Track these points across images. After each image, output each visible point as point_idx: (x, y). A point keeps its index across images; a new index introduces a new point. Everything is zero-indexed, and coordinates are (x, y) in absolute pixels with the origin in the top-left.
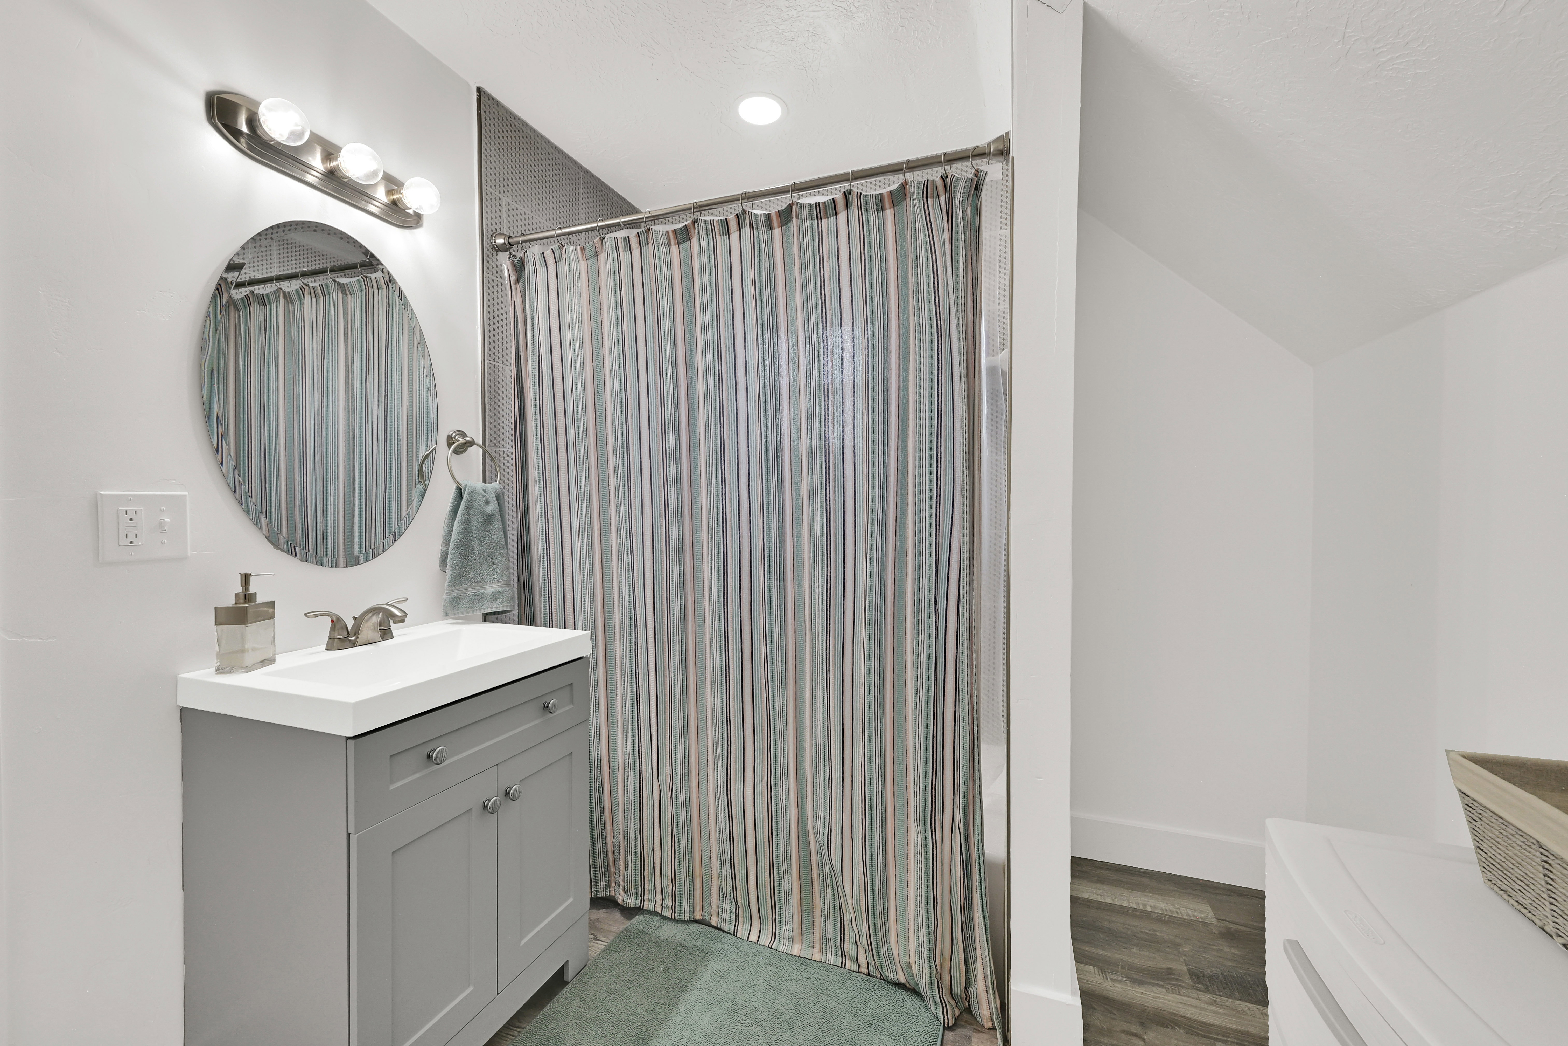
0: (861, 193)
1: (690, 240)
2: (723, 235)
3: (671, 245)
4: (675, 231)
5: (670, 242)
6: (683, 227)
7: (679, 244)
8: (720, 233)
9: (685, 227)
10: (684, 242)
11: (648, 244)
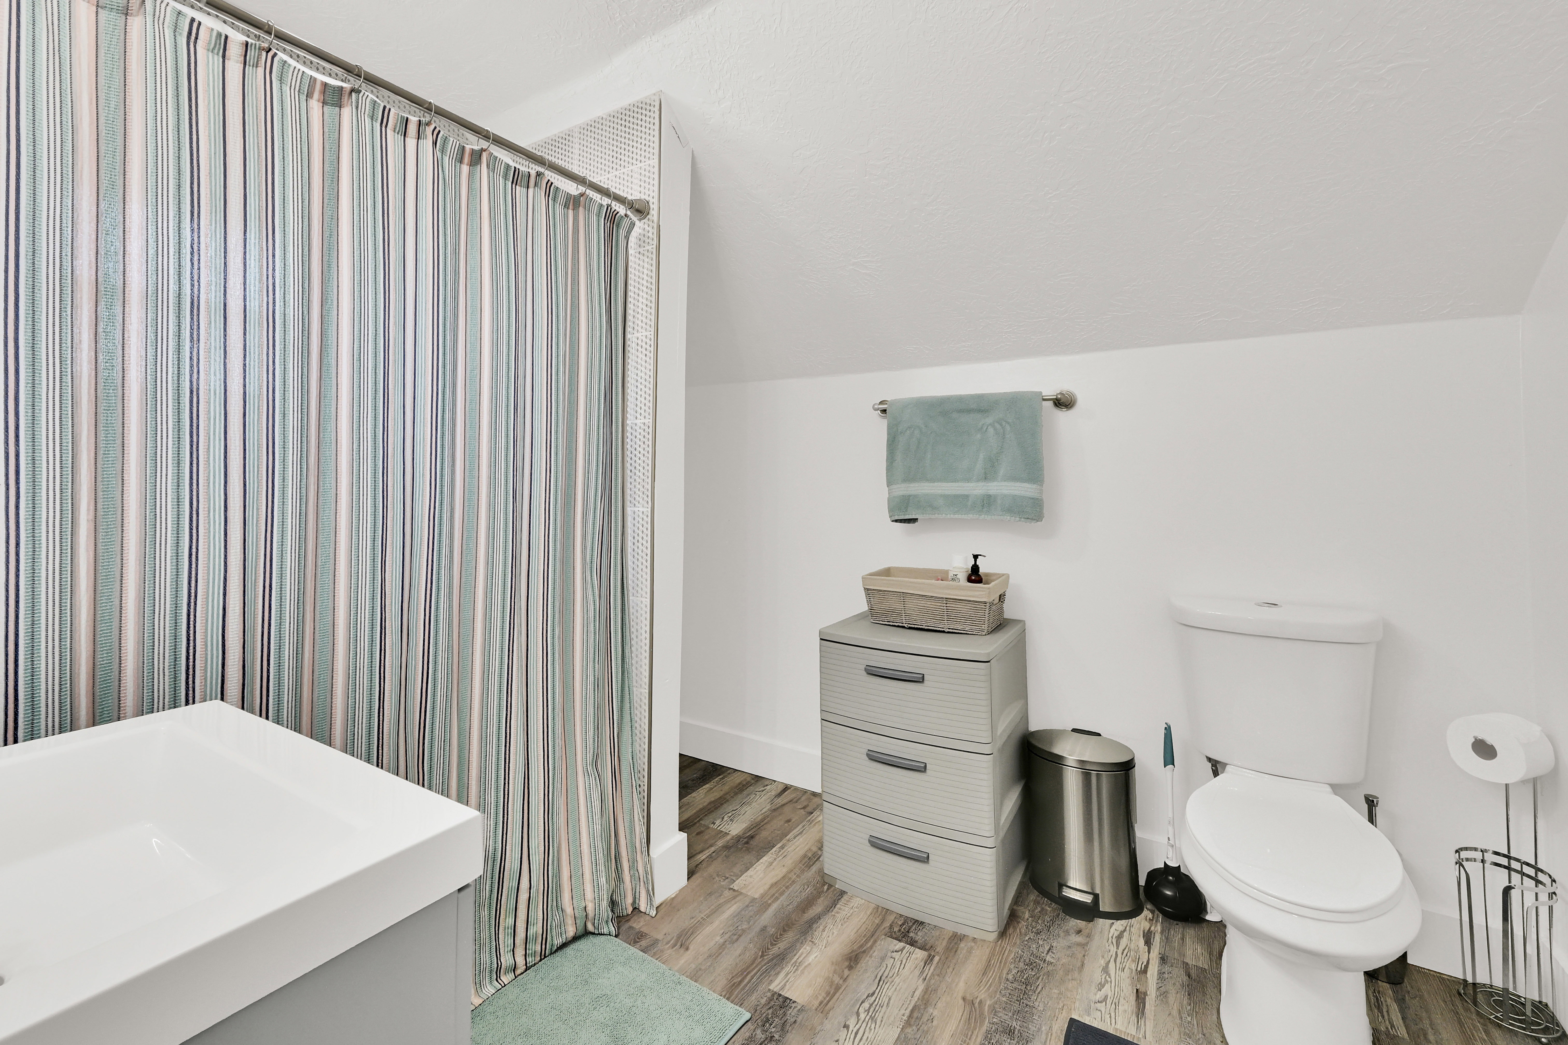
0: (552, 183)
1: (340, 107)
2: (398, 133)
3: (312, 98)
4: (325, 85)
5: (312, 93)
6: (338, 87)
7: (324, 103)
8: (395, 129)
9: (341, 89)
10: (333, 105)
11: (257, 67)
